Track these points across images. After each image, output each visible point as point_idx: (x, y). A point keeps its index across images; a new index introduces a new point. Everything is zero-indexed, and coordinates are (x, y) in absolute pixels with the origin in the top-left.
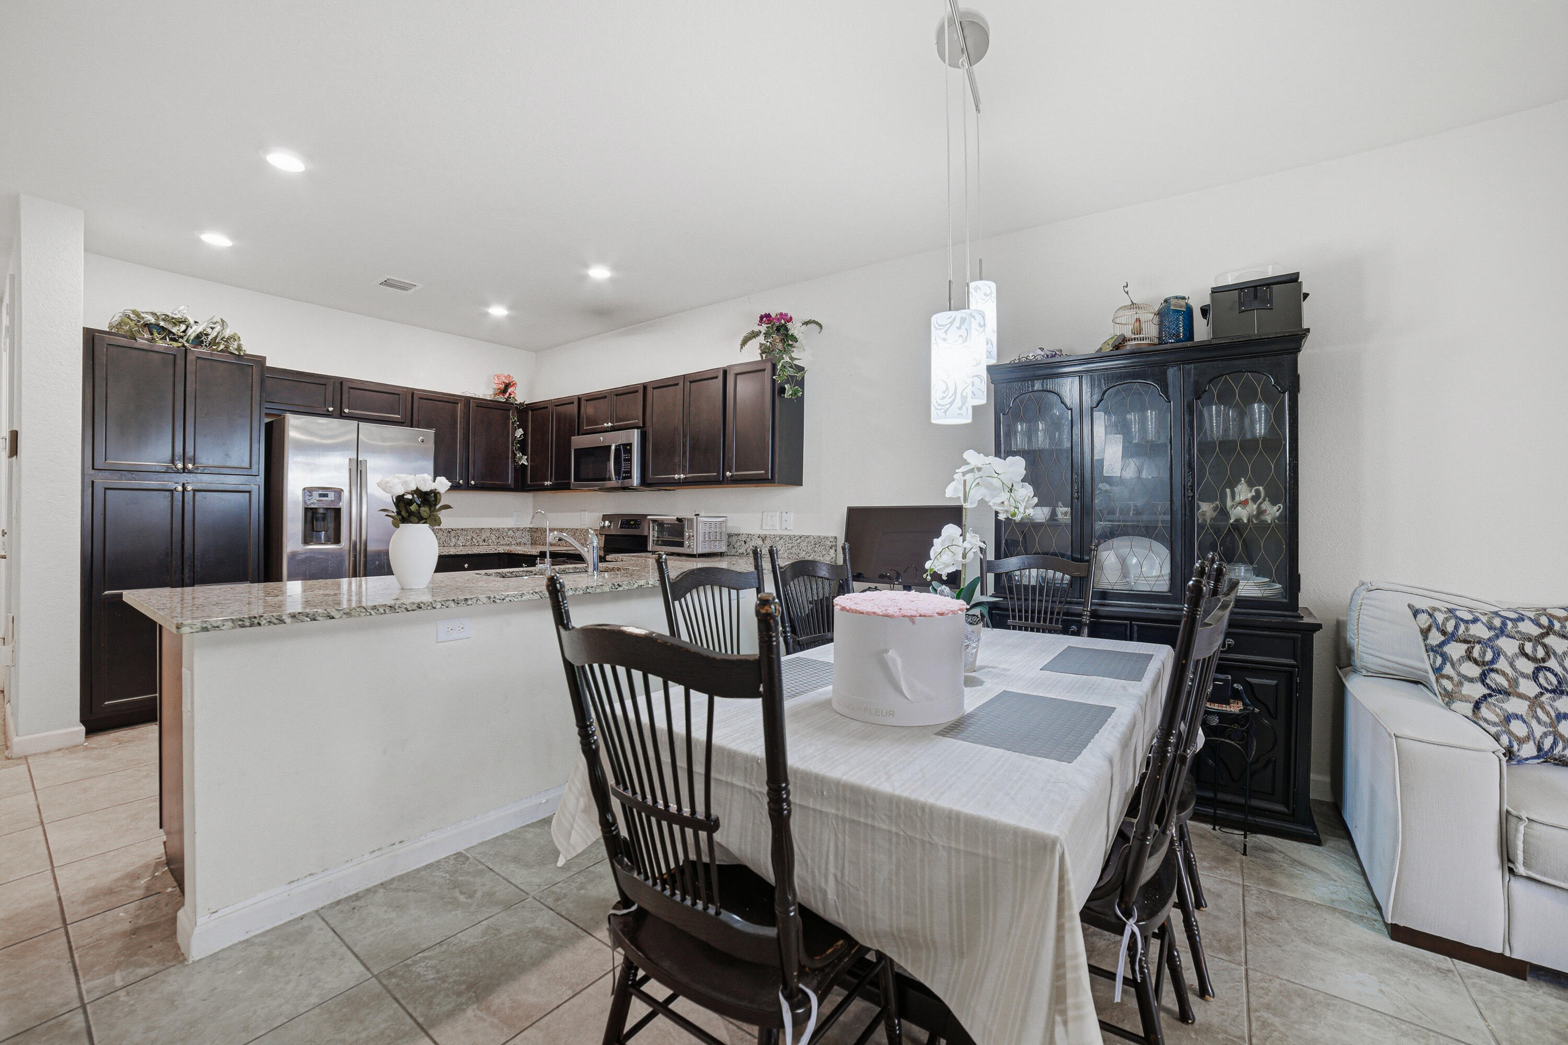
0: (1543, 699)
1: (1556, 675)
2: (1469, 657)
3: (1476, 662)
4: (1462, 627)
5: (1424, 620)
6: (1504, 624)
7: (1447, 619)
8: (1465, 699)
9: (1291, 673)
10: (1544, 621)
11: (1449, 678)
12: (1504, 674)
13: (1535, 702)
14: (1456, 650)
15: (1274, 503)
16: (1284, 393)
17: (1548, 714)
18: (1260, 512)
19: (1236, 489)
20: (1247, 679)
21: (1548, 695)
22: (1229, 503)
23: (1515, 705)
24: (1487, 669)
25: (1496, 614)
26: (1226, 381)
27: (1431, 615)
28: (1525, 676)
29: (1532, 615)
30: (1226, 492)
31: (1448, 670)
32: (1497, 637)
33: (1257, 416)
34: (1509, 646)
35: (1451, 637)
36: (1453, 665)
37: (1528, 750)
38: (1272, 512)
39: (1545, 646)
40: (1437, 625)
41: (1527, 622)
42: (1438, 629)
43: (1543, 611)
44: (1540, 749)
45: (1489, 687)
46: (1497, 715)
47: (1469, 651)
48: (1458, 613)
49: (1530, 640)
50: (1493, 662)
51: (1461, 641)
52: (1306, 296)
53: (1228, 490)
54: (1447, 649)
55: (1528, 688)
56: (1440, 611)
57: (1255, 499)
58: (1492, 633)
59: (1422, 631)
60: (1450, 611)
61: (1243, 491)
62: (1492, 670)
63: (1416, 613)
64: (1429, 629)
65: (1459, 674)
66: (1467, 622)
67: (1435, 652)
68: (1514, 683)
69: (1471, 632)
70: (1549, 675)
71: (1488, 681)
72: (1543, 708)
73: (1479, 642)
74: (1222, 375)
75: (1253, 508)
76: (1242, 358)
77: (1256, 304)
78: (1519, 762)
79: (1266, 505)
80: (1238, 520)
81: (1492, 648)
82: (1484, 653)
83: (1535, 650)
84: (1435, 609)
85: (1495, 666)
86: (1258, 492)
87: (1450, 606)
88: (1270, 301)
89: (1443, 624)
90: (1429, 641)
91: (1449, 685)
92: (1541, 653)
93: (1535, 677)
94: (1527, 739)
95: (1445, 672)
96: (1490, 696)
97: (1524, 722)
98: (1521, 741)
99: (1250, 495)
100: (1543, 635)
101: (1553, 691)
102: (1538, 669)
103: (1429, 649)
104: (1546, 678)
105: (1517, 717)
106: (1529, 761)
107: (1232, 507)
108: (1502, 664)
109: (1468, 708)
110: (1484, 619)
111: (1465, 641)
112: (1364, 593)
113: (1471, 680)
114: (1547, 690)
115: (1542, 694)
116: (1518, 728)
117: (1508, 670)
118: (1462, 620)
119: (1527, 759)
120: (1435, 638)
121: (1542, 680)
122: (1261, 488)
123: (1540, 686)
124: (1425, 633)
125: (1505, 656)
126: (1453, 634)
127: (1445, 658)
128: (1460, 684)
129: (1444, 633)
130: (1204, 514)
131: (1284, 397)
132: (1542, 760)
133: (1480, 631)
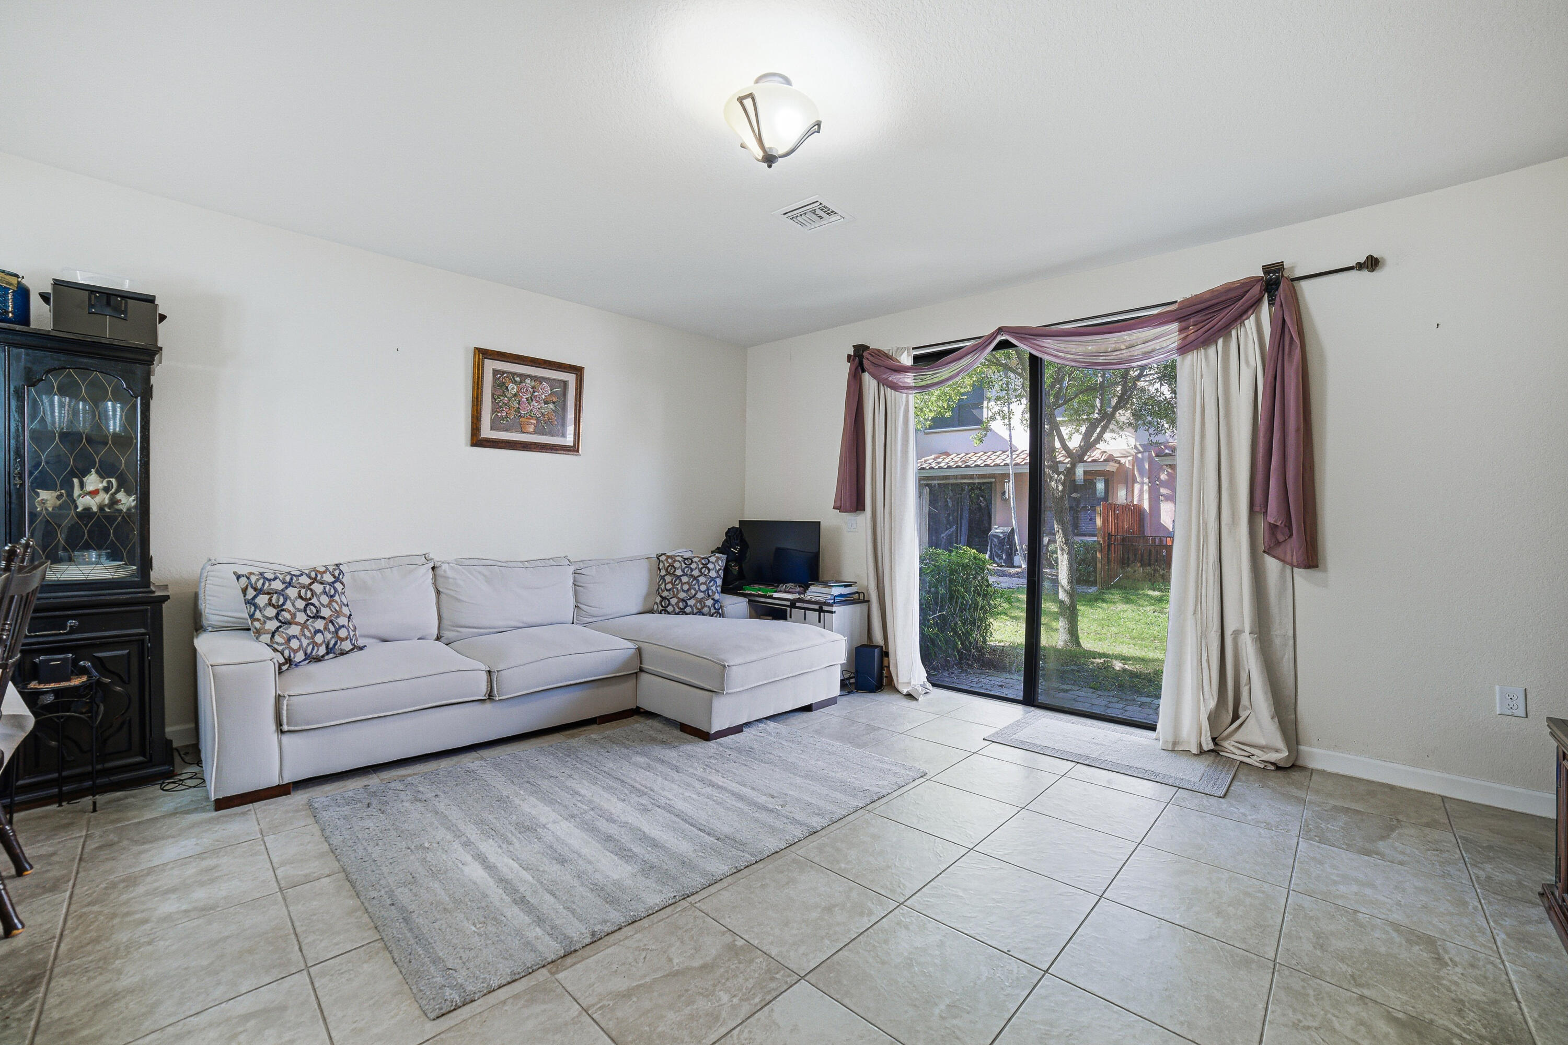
0: (308, 623)
1: (316, 607)
2: (270, 604)
3: (274, 606)
4: (267, 584)
5: (243, 580)
6: (292, 579)
7: (258, 580)
8: (266, 632)
9: (143, 641)
10: (313, 575)
11: (258, 620)
12: (289, 611)
13: (304, 626)
14: (262, 600)
15: (129, 493)
16: (136, 398)
17: (310, 631)
18: (114, 502)
19: (85, 479)
20: (96, 655)
21: (311, 620)
22: (77, 492)
23: (294, 630)
24: (280, 608)
25: (289, 573)
26: (69, 375)
27: (248, 578)
28: (299, 610)
29: (307, 572)
30: (73, 482)
31: (258, 615)
32: (286, 588)
33: (111, 413)
34: (292, 592)
35: (259, 592)
36: (260, 611)
37: (300, 656)
38: (127, 501)
39: (311, 590)
40: (251, 585)
41: (304, 576)
42: (252, 587)
43: (314, 570)
44: (306, 654)
45: (280, 621)
46: (284, 638)
47: (270, 600)
48: (266, 575)
49: (304, 588)
50: (283, 604)
51: (265, 594)
52: (163, 318)
53: (76, 481)
54: (257, 600)
55: (301, 617)
56: (254, 574)
57: (106, 490)
58: (284, 586)
59: (242, 589)
60: (261, 574)
61: (93, 481)
62: (283, 610)
63: (238, 577)
64: (246, 588)
65: (264, 616)
66: (270, 580)
67: (251, 603)
68: (294, 616)
69: (272, 587)
70: (312, 607)
71: (280, 618)
72: (308, 629)
73: (276, 593)
74: (65, 368)
75: (104, 498)
76: (89, 357)
77: (108, 311)
78: (296, 665)
79: (121, 496)
80: (87, 510)
81: (283, 595)
82: (278, 600)
83: (306, 593)
84: (251, 574)
85: (284, 607)
86: (109, 483)
87: (262, 570)
88: (125, 312)
89: (256, 583)
90: (247, 597)
91: (257, 625)
92: (309, 594)
93: (305, 610)
94: (299, 649)
95: (256, 617)
96: (280, 627)
97: (298, 639)
98: (295, 651)
99: (101, 486)
100: (311, 584)
101: (313, 617)
102: (307, 605)
103: (247, 602)
104: (311, 610)
105: (294, 637)
106: (301, 664)
107: (80, 496)
108: (288, 605)
109: (266, 638)
110: (281, 577)
111: (268, 593)
112: (209, 568)
113: (270, 619)
114: (310, 617)
115: (308, 620)
116: (294, 644)
117: (291, 609)
118: (267, 579)
119: (300, 662)
120: (251, 593)
121: (308, 612)
122: (113, 480)
123: (308, 615)
124: (244, 591)
125: (290, 600)
126: (261, 590)
127: (256, 606)
128: (265, 622)
129: (255, 589)
130: (43, 502)
131: (136, 401)
132: (308, 661)
133: (277, 585)
